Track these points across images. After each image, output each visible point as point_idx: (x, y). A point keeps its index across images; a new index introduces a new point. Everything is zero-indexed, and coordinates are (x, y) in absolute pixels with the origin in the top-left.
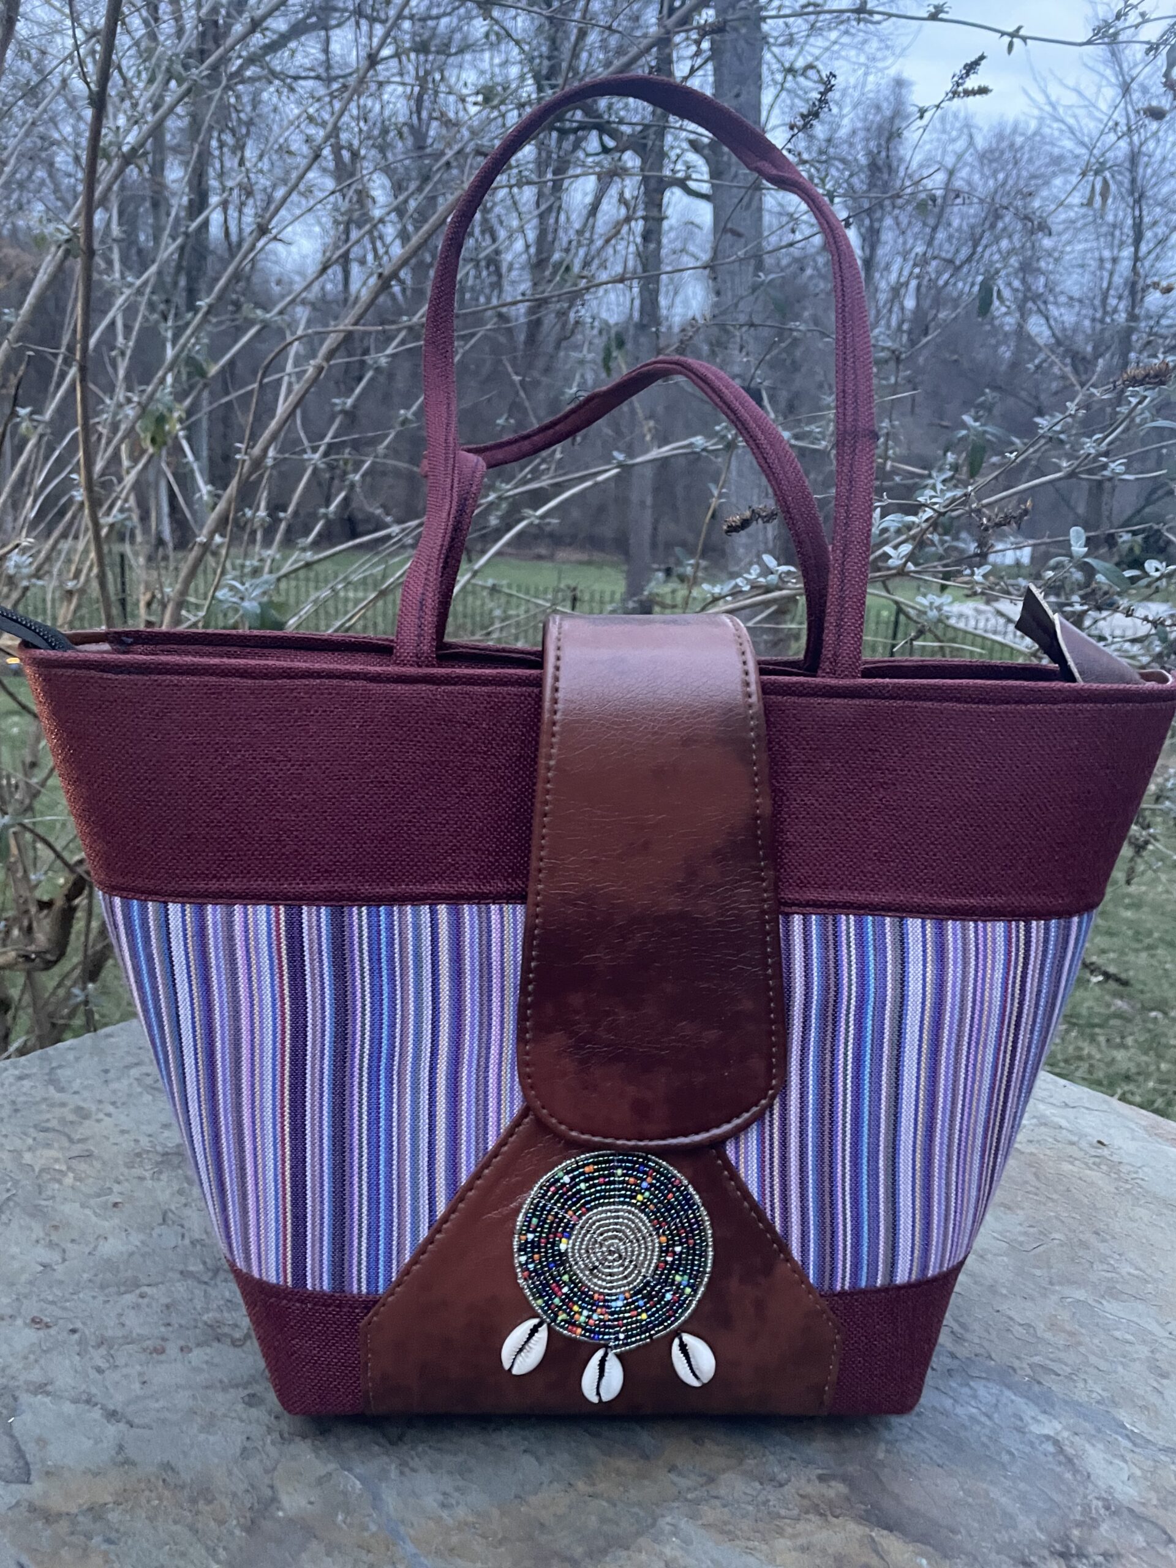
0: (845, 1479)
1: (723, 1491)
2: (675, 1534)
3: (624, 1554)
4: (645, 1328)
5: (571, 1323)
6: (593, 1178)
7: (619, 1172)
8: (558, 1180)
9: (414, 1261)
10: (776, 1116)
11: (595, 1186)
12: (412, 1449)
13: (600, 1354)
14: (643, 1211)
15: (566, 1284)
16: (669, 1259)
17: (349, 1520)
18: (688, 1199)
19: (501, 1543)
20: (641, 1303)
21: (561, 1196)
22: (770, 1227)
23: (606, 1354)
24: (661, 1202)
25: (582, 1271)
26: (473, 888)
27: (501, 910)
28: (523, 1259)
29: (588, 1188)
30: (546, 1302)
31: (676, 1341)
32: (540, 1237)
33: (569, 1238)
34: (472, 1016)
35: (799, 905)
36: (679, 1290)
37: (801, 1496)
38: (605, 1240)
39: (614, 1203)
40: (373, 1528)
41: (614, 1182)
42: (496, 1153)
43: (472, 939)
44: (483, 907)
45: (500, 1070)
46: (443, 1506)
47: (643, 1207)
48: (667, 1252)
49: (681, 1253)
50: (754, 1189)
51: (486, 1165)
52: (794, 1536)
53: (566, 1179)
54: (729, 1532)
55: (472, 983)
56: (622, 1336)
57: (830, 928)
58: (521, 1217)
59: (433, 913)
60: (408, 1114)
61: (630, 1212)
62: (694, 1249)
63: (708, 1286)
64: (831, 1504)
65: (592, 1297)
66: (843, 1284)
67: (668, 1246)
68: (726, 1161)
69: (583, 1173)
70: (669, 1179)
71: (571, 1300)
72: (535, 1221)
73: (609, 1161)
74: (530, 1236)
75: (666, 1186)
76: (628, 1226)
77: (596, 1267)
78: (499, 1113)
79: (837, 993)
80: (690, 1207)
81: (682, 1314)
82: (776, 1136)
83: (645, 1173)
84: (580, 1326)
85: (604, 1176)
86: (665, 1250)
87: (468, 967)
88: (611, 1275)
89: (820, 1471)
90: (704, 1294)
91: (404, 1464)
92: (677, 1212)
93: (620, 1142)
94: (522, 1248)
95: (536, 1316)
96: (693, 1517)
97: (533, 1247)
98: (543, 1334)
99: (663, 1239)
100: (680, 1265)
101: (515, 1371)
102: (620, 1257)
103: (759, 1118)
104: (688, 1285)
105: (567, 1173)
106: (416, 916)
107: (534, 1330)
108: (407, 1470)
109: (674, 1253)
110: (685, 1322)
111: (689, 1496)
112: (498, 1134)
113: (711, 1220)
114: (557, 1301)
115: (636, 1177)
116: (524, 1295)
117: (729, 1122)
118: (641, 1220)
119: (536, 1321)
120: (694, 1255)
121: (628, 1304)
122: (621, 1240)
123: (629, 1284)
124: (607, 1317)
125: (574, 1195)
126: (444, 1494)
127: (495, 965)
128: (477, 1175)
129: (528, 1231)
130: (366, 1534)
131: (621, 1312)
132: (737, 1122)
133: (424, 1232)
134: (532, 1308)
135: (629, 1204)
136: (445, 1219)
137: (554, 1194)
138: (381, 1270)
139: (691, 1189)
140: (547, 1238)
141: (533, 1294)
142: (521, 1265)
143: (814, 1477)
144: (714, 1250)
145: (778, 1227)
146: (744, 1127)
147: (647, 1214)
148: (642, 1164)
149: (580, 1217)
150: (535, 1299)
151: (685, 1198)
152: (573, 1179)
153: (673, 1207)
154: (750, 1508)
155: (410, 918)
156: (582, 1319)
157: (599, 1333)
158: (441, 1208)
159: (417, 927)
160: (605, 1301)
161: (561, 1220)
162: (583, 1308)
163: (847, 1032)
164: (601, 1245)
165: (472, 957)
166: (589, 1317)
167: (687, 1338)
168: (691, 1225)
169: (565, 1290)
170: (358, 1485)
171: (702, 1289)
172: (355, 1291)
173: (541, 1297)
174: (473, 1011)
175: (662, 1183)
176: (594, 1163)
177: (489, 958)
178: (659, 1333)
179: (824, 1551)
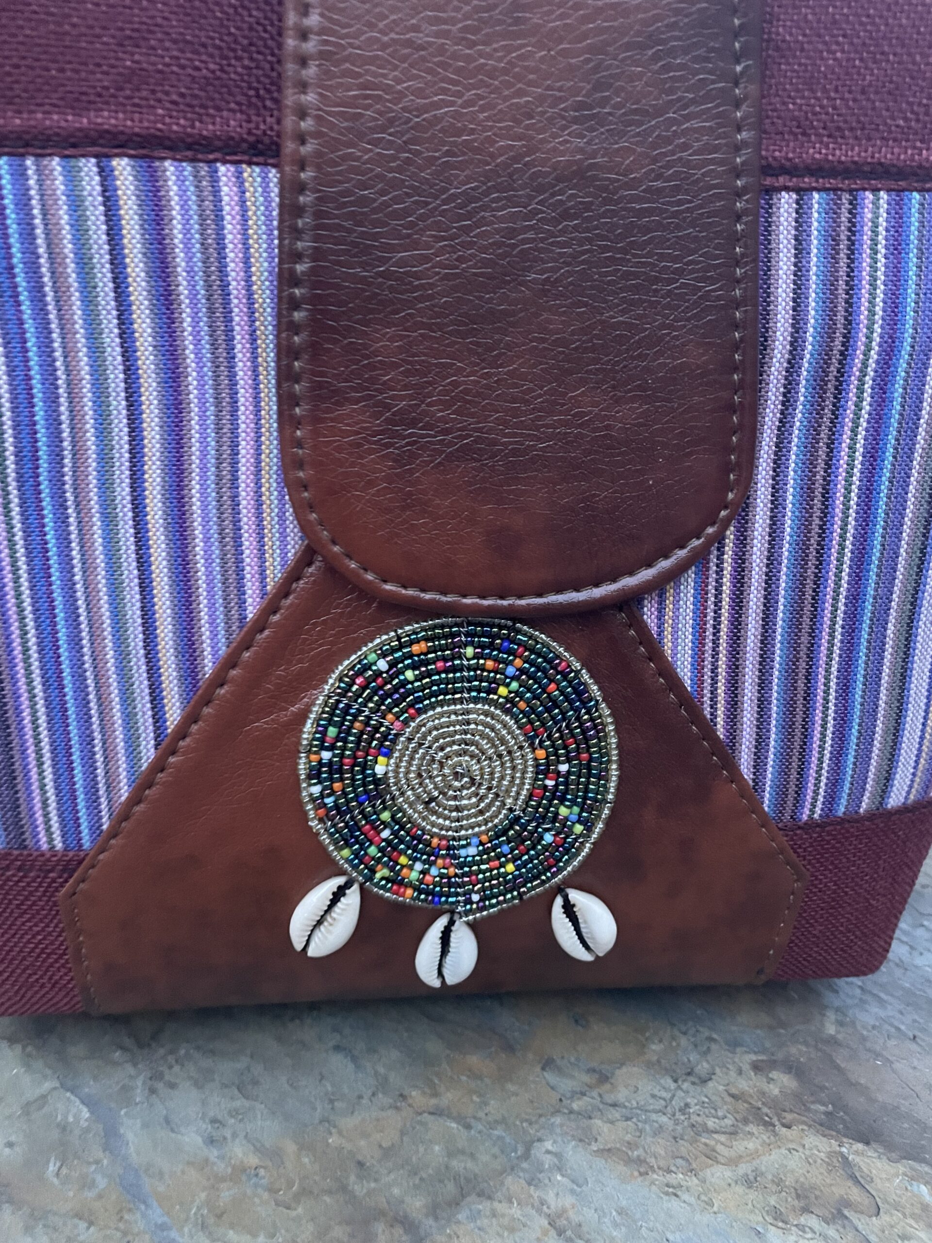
0: (790, 1067)
1: (622, 1094)
2: (560, 1169)
3: (484, 1206)
4: (512, 885)
5: (397, 881)
6: (427, 663)
7: (470, 651)
8: (368, 667)
9: (136, 799)
10: (728, 557)
11: (429, 674)
12: (171, 1052)
13: (441, 923)
14: (507, 712)
15: (386, 825)
16: (550, 783)
17: (64, 1171)
18: (580, 691)
19: (297, 1198)
20: (506, 849)
21: (375, 692)
22: (708, 729)
23: (451, 923)
24: (536, 697)
25: (411, 805)
26: (177, 126)
27: (239, 175)
28: (316, 790)
29: (418, 679)
30: (356, 855)
31: (559, 901)
32: (342, 756)
33: (388, 755)
34: (201, 386)
35: (791, 171)
36: (564, 828)
37: (733, 1096)
38: (448, 757)
39: (461, 701)
40: (102, 1182)
41: (461, 669)
42: (260, 624)
43: (186, 231)
44: (204, 169)
45: (258, 485)
46: (211, 1141)
47: (508, 706)
48: (546, 773)
49: (569, 772)
50: (685, 672)
51: (246, 644)
52: (733, 1162)
53: (382, 665)
54: (640, 1161)
55: (195, 323)
56: (475, 897)
57: (845, 216)
58: (308, 726)
59: (106, 176)
60: (100, 560)
61: (486, 714)
62: (589, 768)
63: (608, 823)
64: (778, 1107)
65: (428, 844)
66: (812, 811)
67: (548, 765)
68: (642, 629)
69: (410, 656)
70: (550, 662)
71: (395, 849)
72: (332, 731)
73: (453, 635)
74: (326, 755)
75: (544, 672)
76: (483, 735)
77: (432, 799)
78: (262, 558)
79: (848, 339)
80: (584, 703)
81: (567, 863)
82: (726, 589)
83: (510, 652)
84: (410, 885)
85: (445, 659)
86: (543, 770)
87: (183, 290)
88: (457, 809)
89: (754, 1057)
90: (603, 835)
91: (157, 1076)
92: (563, 713)
93: (468, 601)
94: (315, 774)
95: (342, 872)
96: (585, 1138)
97: (330, 773)
98: (352, 900)
99: (541, 753)
100: (566, 792)
101: (312, 952)
102: (473, 781)
103: (699, 559)
104: (579, 821)
105: (384, 655)
106: (72, 179)
107: (338, 895)
108: (160, 1085)
109: (558, 773)
110: (575, 872)
111: (575, 1106)
112: (264, 595)
113: (616, 723)
114: (373, 850)
115: (496, 660)
116: (320, 844)
117: (649, 565)
118: (505, 726)
119: (341, 880)
120: (589, 775)
121: (486, 851)
122: (472, 757)
123: (486, 822)
124: (452, 871)
125: (396, 689)
126: (214, 1121)
127: (236, 287)
128: (230, 662)
129: (322, 748)
130: (90, 1194)
131: (474, 863)
132: (664, 564)
133: (148, 752)
134: (334, 862)
135: (485, 701)
136: (182, 732)
137: (364, 688)
138: (82, 813)
139: (585, 676)
140: (354, 757)
141: (335, 843)
142: (313, 800)
143: (746, 1067)
144: (620, 768)
145: (721, 731)
146: (674, 575)
147: (514, 717)
148: (507, 638)
149: (406, 723)
150: (339, 849)
151: (575, 691)
152: (392, 665)
153: (556, 705)
154: (664, 1119)
155: (60, 184)
156: (414, 875)
157: (441, 894)
158: (174, 715)
159: (76, 204)
160: (448, 848)
161: (376, 729)
162: (415, 860)
163: (858, 407)
164: (442, 765)
165: (190, 271)
166: (424, 872)
167: (575, 896)
168: (584, 732)
169: (386, 834)
170: (85, 1113)
171: (601, 825)
172: (45, 847)
173: (348, 845)
174: (201, 377)
175: (539, 668)
176: (427, 639)
177: (222, 270)
178: (535, 890)
179: (779, 1182)
